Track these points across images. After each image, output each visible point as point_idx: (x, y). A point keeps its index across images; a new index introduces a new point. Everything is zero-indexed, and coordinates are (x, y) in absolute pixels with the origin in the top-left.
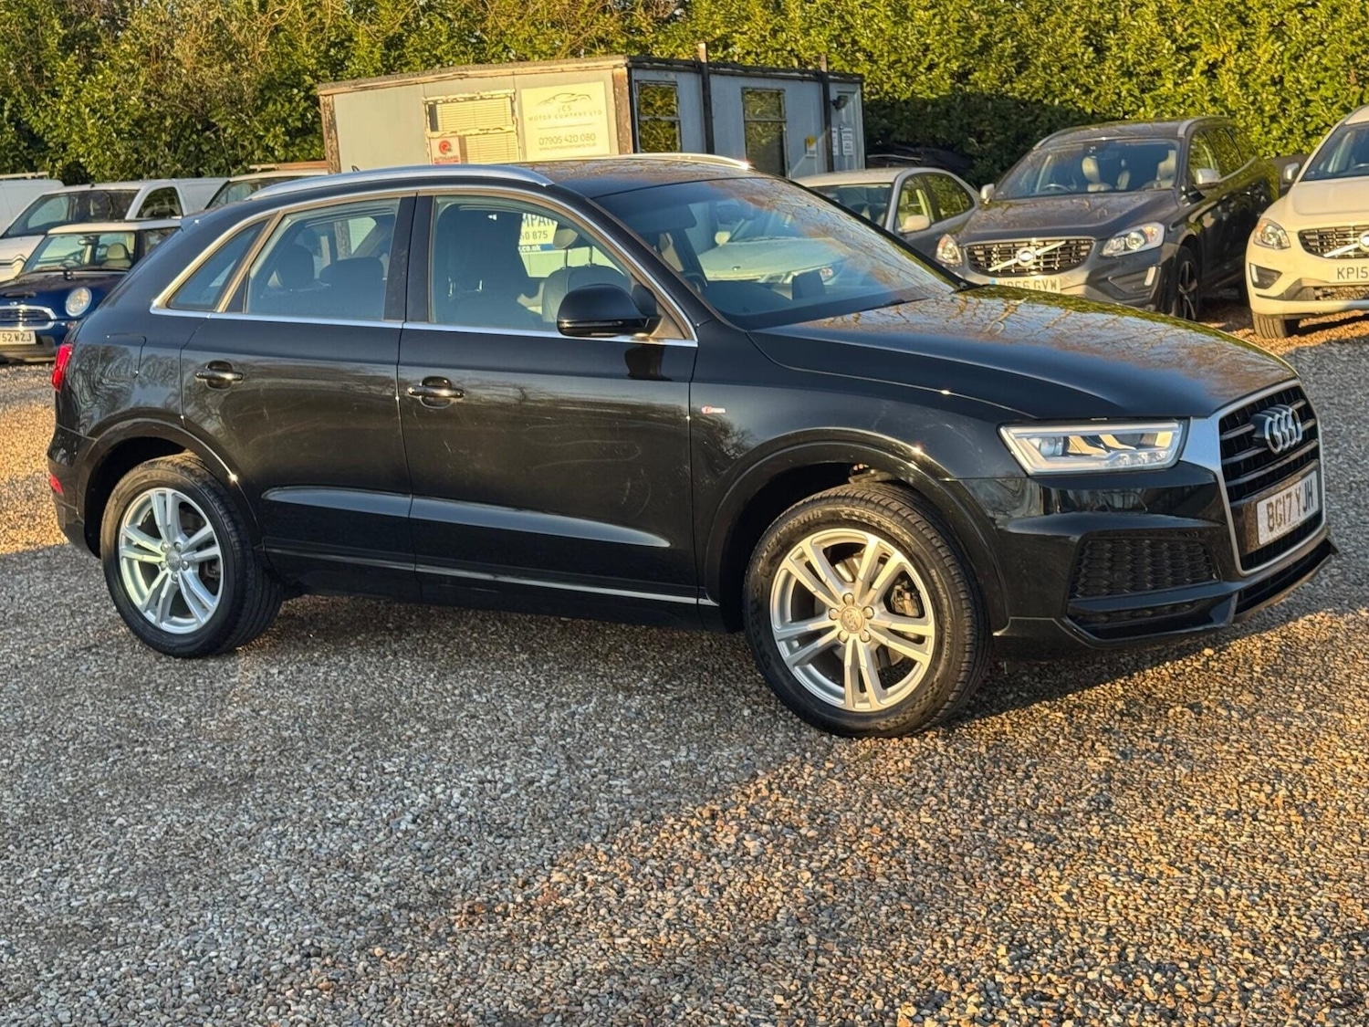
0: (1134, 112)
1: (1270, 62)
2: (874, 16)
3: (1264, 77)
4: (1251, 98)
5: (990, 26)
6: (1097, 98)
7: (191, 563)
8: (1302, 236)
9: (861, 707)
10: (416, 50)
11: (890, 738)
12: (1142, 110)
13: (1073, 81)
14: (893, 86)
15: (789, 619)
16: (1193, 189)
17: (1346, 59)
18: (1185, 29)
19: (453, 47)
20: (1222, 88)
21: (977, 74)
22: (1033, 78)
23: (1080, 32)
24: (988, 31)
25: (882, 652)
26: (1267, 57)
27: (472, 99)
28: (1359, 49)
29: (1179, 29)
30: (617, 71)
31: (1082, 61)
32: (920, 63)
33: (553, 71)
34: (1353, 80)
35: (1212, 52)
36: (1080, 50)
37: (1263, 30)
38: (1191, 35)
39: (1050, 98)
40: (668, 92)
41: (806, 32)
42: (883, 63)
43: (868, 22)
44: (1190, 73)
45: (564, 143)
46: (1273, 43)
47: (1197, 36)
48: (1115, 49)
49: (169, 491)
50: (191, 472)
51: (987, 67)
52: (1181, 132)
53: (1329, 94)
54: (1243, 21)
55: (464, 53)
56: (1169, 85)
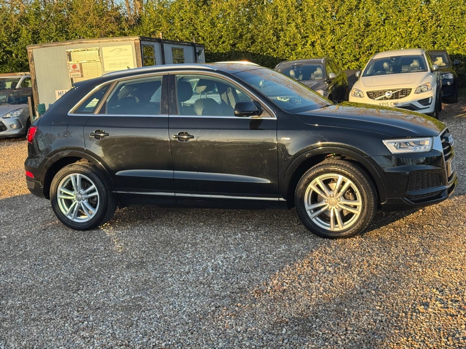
0: (289, 57)
1: (331, 41)
2: (204, 25)
3: (329, 46)
4: (326, 53)
5: (242, 29)
6: (278, 52)
7: (85, 198)
8: (368, 93)
9: (336, 230)
10: (44, 35)
11: (346, 238)
12: (292, 57)
13: (270, 47)
14: (211, 48)
15: (310, 203)
16: (329, 79)
17: (354, 41)
18: (304, 31)
19: (58, 34)
20: (316, 50)
21: (238, 45)
22: (257, 46)
23: (272, 31)
24: (241, 31)
25: (341, 212)
26: (329, 40)
27: (84, 50)
28: (358, 37)
29: (302, 31)
30: (136, 41)
31: (272, 40)
32: (219, 41)
33: (113, 41)
34: (357, 47)
35: (312, 38)
36: (272, 37)
37: (328, 31)
38: (306, 33)
39: (262, 53)
40: (151, 49)
41: (182, 30)
42: (208, 41)
43: (202, 28)
44: (306, 45)
45: (118, 65)
46: (331, 36)
47: (308, 33)
48: (282, 37)
49: (78, 175)
50: (87, 167)
51: (242, 42)
52: (322, 62)
53: (349, 51)
54: (322, 28)
55: (62, 36)
56: (300, 49)
